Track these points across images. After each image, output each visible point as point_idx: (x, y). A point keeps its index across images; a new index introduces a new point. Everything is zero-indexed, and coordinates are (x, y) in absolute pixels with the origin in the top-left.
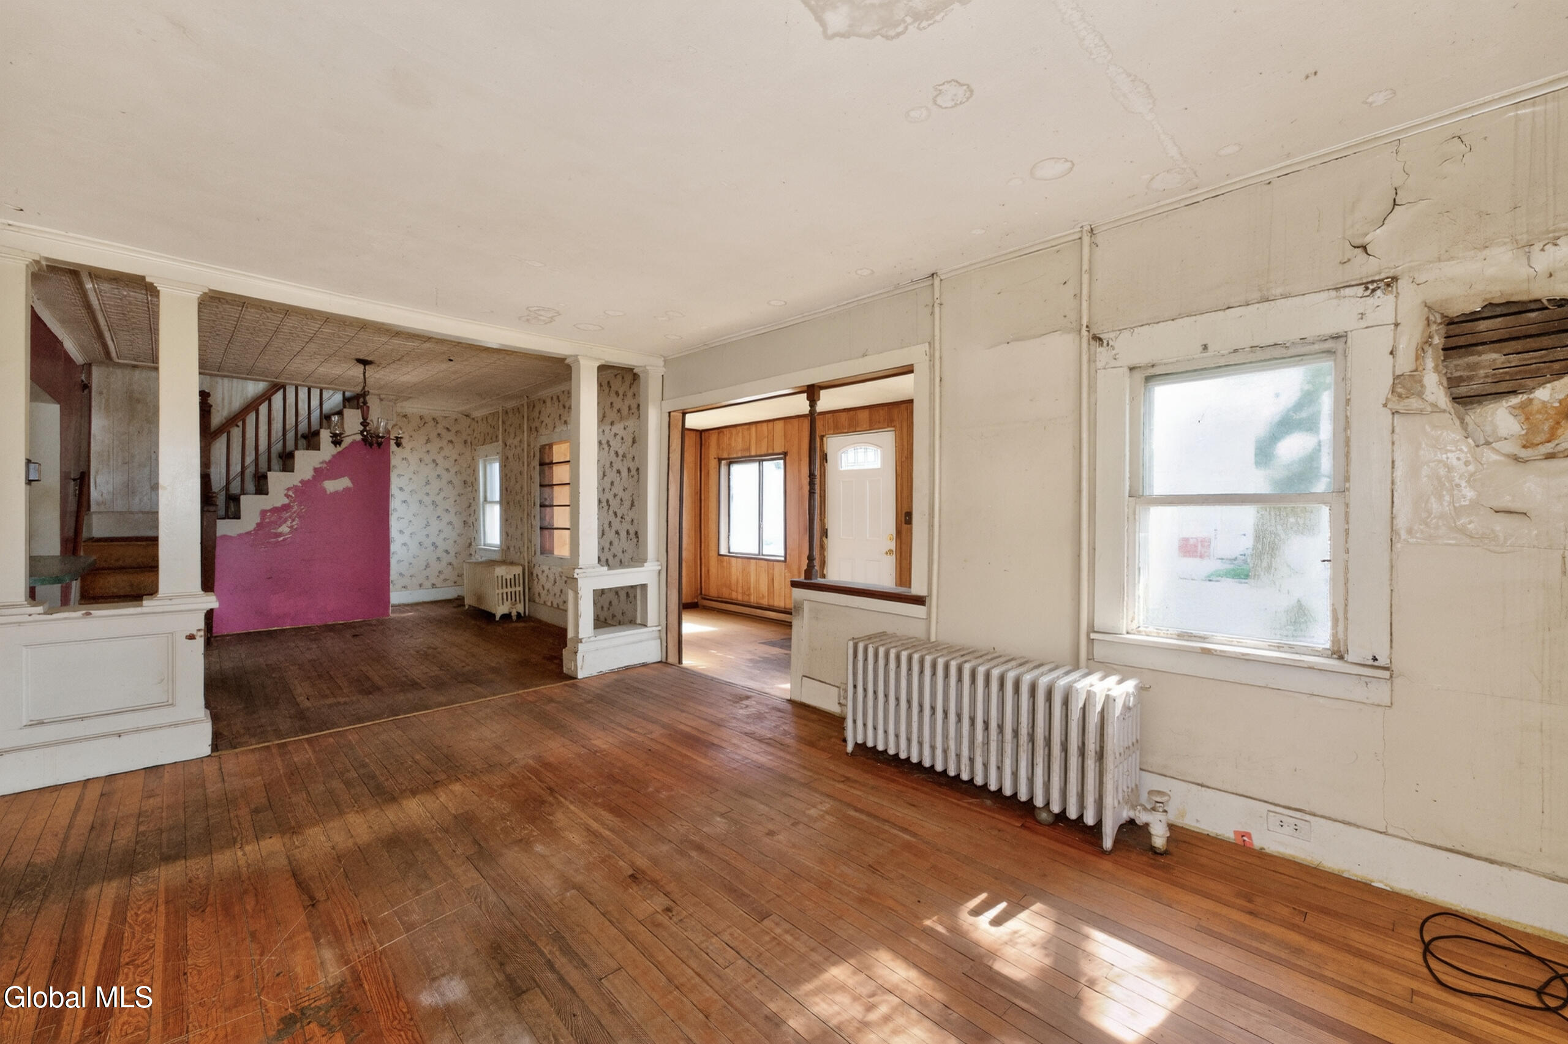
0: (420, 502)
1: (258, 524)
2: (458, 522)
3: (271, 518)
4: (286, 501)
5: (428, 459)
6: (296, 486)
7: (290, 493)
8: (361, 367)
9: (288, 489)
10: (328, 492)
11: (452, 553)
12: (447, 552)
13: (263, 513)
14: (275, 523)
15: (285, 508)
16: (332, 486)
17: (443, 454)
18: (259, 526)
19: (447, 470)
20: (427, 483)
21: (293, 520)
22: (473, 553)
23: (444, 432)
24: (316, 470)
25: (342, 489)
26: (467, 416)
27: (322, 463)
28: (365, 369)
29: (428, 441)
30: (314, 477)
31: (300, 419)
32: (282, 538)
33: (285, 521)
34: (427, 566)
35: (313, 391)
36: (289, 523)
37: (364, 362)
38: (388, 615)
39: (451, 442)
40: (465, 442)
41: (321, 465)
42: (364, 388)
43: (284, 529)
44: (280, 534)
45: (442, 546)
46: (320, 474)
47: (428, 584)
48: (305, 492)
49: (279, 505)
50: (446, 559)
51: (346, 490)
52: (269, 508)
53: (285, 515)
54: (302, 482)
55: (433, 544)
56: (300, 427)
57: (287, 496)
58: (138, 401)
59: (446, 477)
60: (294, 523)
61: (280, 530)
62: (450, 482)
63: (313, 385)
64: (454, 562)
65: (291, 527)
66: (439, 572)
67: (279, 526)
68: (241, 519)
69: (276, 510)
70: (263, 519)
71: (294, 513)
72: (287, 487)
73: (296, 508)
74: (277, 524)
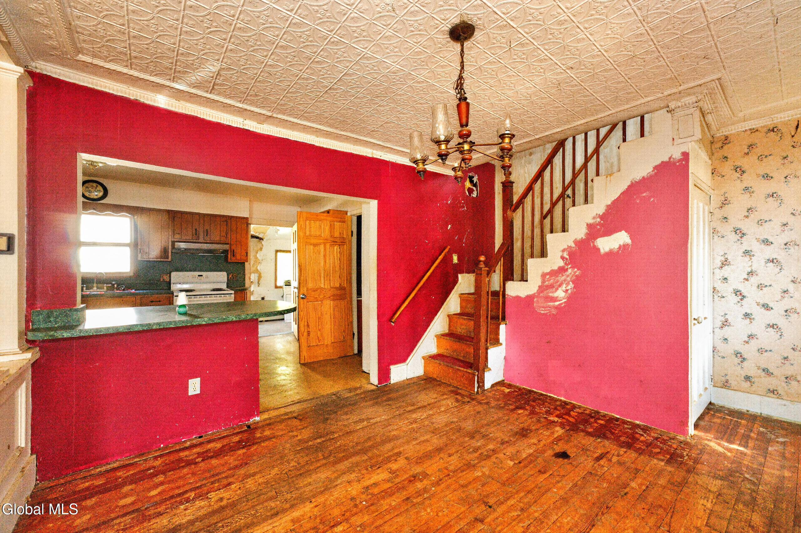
1: (539, 287)
3: (551, 279)
4: (561, 263)
6: (571, 247)
7: (566, 255)
9: (563, 251)
10: (602, 251)
13: (544, 275)
14: (551, 286)
15: (562, 270)
16: (606, 244)
18: (541, 289)
21: (568, 284)
24: (589, 226)
25: (618, 246)
27: (594, 218)
30: (587, 235)
32: (557, 303)
33: (561, 285)
35: (577, 137)
36: (564, 287)
38: (685, 432)
41: (594, 221)
43: (560, 293)
44: (554, 299)
46: (593, 231)
49: (556, 268)
51: (624, 247)
52: (548, 270)
53: (561, 278)
54: (576, 242)
57: (563, 258)
60: (569, 287)
61: (556, 295)
65: (566, 291)
67: (557, 289)
68: (527, 281)
69: (553, 273)
70: (543, 282)
71: (568, 276)
72: (562, 248)
73: (569, 272)
74: (554, 288)
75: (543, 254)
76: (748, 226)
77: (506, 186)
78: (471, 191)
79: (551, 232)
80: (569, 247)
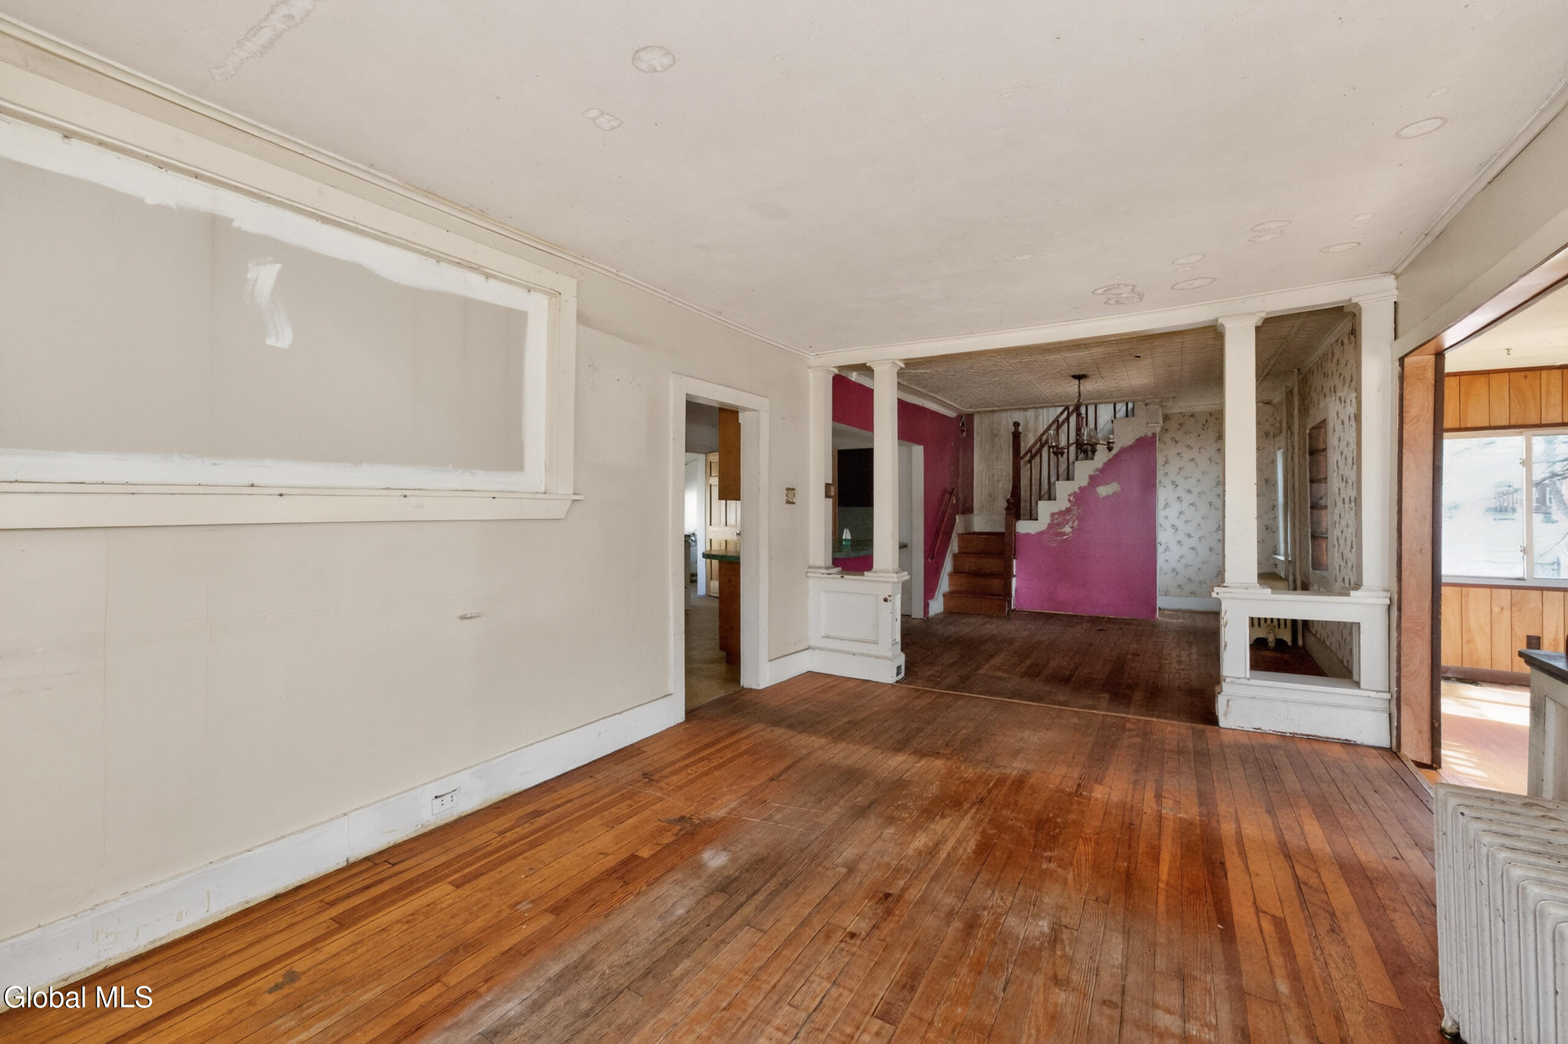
1: (1049, 524)
3: (1059, 518)
4: (1068, 505)
7: (1072, 499)
8: (1077, 382)
9: (1070, 495)
10: (1100, 497)
13: (1053, 515)
14: (1058, 524)
15: (1068, 510)
16: (1103, 491)
18: (1050, 526)
21: (1074, 521)
24: (1091, 477)
25: (1111, 493)
27: (1096, 470)
28: (1080, 383)
30: (1089, 484)
32: (1065, 537)
33: (1068, 522)
36: (1071, 524)
37: (1079, 377)
38: (1155, 618)
41: (1095, 473)
42: (1079, 400)
43: (1067, 529)
44: (1064, 534)
46: (1094, 481)
48: (1080, 498)
49: (1063, 509)
51: (1115, 494)
52: (1056, 511)
53: (1068, 517)
54: (1080, 488)
57: (1069, 501)
60: (1075, 524)
61: (1064, 530)
63: (1089, 402)
65: (1072, 527)
67: (1064, 527)
68: (1037, 520)
69: (1061, 513)
70: (1052, 520)
71: (1074, 515)
72: (1069, 493)
73: (1075, 512)
74: (1061, 525)
75: (1051, 497)
76: (1179, 480)
77: (1016, 436)
78: (963, 431)
79: (1058, 480)
80: (1075, 493)
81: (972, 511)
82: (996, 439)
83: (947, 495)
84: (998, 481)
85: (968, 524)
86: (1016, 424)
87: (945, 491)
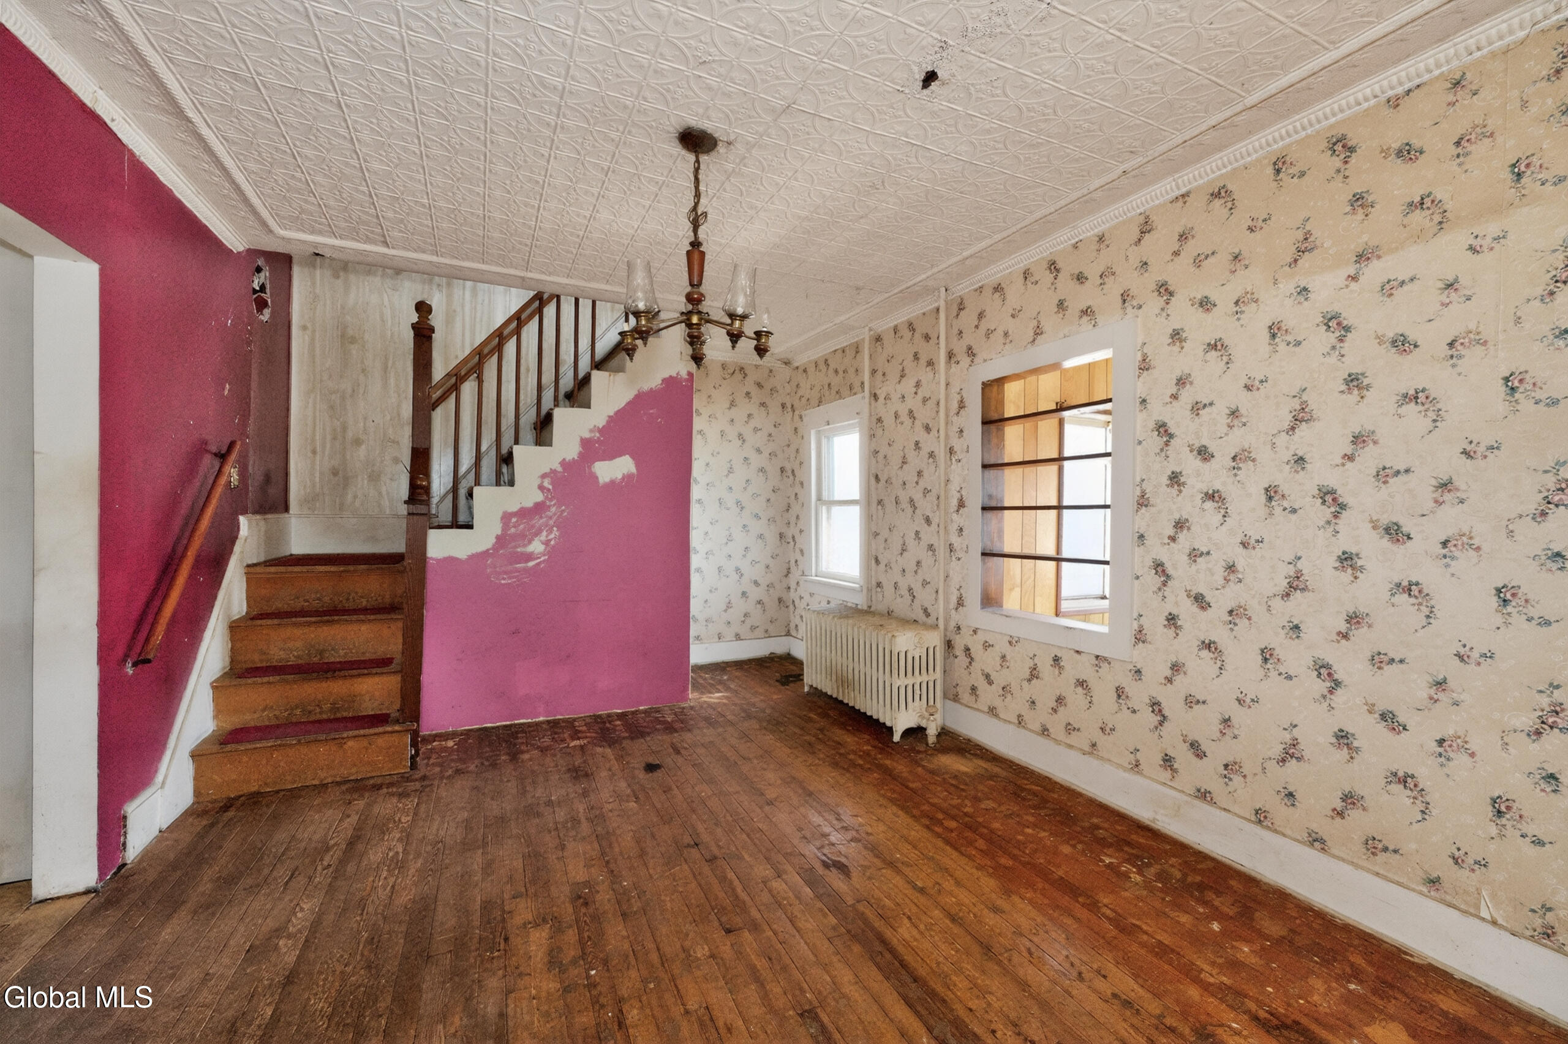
0: (720, 501)
1: (498, 538)
2: (771, 536)
3: (518, 526)
4: (539, 497)
5: (732, 433)
6: (555, 471)
7: (547, 484)
9: (544, 476)
10: (601, 482)
11: (763, 586)
12: (756, 583)
13: (506, 517)
14: (514, 537)
15: (539, 508)
16: (607, 471)
17: (753, 423)
18: (501, 541)
19: (759, 451)
20: (731, 471)
21: (550, 531)
22: (793, 585)
23: (754, 391)
24: (585, 443)
25: (620, 476)
26: (786, 363)
27: (591, 431)
29: (732, 404)
30: (581, 454)
31: (562, 370)
32: (531, 564)
33: (538, 533)
34: (729, 606)
36: (543, 536)
38: (687, 698)
39: (763, 404)
40: (783, 406)
41: (593, 434)
43: (536, 547)
44: (529, 557)
45: (750, 573)
46: (589, 450)
47: (729, 633)
48: (566, 481)
49: (529, 504)
50: (756, 594)
51: (628, 478)
52: (514, 508)
53: (538, 522)
54: (563, 463)
55: (737, 570)
56: (562, 382)
57: (541, 488)
58: (353, 340)
59: (757, 461)
60: (552, 536)
61: (530, 548)
62: (762, 470)
64: (766, 600)
65: (546, 543)
66: (745, 615)
67: (530, 542)
68: (469, 527)
69: (525, 514)
70: (505, 529)
71: (551, 518)
72: (541, 473)
73: (553, 509)
74: (527, 537)
75: (502, 479)
77: (423, 334)
78: (262, 305)
79: (517, 442)
80: (553, 471)
81: (286, 509)
82: (354, 349)
83: (208, 463)
84: (358, 442)
85: (273, 537)
86: (423, 308)
87: (201, 448)
